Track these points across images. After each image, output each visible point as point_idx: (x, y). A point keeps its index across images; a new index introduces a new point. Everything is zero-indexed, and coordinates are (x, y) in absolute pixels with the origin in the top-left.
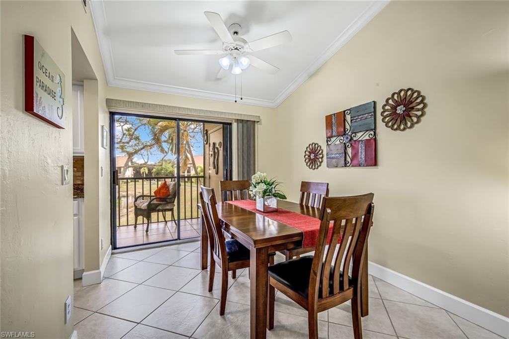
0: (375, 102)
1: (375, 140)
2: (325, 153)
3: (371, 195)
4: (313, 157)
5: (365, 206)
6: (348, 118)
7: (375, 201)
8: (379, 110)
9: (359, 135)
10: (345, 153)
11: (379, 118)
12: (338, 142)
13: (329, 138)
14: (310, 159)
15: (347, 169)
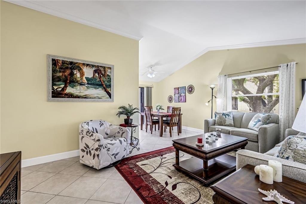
0: (185, 87)
1: (186, 96)
2: (174, 98)
3: (180, 108)
4: (170, 99)
5: (179, 109)
6: (180, 89)
7: (181, 109)
8: (186, 89)
9: (182, 94)
10: (179, 99)
11: (186, 91)
12: (177, 96)
13: (175, 94)
14: (170, 100)
15: (179, 103)
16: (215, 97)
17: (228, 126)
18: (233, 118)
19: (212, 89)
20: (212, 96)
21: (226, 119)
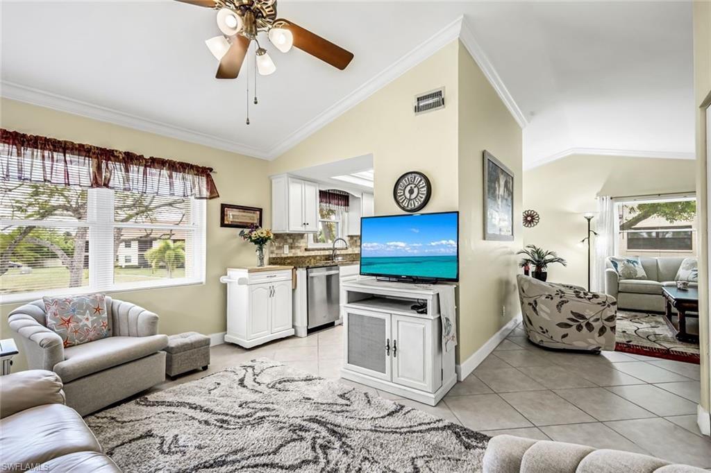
16: (595, 234)
17: (640, 279)
18: (643, 266)
19: (589, 220)
20: (589, 231)
21: (637, 268)
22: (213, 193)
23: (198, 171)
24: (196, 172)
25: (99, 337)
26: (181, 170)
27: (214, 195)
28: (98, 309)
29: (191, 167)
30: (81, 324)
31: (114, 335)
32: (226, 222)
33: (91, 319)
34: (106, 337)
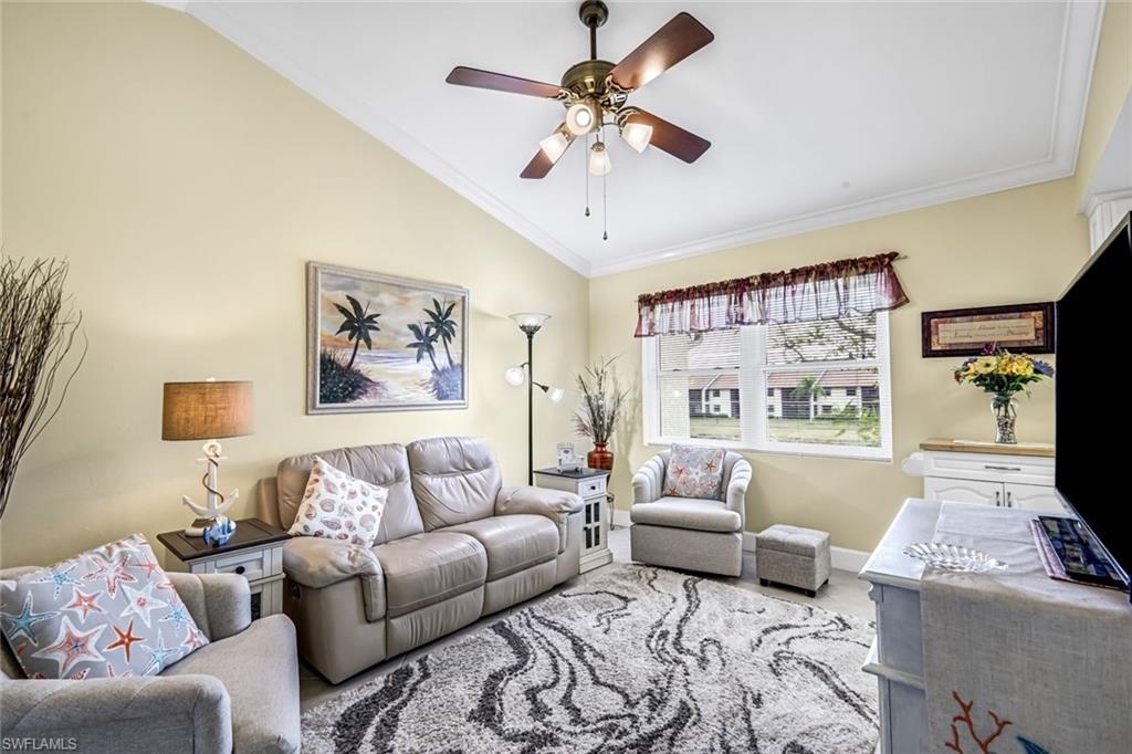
22: (899, 298)
23: (866, 267)
24: (861, 270)
25: (705, 497)
26: (836, 273)
27: (900, 301)
28: (710, 466)
29: (854, 263)
30: (690, 477)
31: (720, 499)
32: (935, 347)
33: (701, 474)
34: (713, 499)
